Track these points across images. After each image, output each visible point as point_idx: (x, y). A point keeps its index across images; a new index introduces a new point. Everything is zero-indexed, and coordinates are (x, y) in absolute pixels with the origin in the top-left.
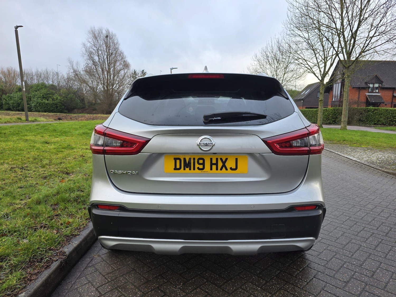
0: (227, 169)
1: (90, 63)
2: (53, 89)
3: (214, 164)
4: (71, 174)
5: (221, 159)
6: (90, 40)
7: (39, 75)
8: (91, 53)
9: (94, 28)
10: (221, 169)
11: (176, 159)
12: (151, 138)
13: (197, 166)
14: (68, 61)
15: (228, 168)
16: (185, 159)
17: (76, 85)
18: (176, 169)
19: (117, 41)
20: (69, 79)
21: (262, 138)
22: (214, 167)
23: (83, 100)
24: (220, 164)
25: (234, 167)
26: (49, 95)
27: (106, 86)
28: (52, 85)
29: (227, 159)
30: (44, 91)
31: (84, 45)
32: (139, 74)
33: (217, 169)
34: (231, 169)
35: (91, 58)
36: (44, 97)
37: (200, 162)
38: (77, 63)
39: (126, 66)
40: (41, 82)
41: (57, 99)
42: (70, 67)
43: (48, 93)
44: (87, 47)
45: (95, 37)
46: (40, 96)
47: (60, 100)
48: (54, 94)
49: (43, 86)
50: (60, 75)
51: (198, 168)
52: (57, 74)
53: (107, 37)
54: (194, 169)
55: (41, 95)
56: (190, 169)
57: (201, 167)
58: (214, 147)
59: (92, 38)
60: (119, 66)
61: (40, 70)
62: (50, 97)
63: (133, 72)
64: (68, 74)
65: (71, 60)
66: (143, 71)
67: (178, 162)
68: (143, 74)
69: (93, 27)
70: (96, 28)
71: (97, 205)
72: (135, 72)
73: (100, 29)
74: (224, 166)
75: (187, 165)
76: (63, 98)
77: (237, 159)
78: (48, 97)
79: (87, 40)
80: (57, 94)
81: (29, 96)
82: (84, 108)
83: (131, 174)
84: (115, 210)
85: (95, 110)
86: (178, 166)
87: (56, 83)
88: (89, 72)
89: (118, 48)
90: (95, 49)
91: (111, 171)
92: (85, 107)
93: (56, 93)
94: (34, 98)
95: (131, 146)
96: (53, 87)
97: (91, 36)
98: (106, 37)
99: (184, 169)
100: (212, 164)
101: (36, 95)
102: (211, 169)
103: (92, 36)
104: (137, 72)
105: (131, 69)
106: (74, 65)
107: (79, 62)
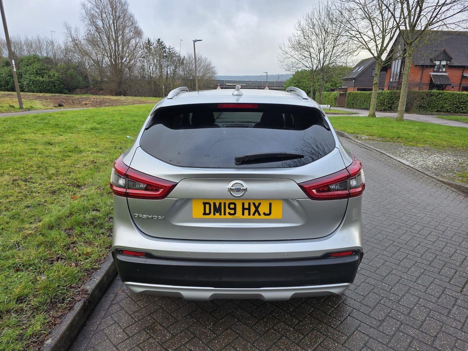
0: (259, 214)
1: (92, 29)
2: (48, 62)
3: (246, 209)
4: (83, 187)
5: (254, 204)
7: (29, 45)
8: (93, 16)
10: (254, 214)
11: (205, 204)
12: (177, 182)
13: (228, 210)
14: (64, 26)
15: (261, 213)
16: (215, 204)
17: (76, 58)
18: (205, 214)
20: (67, 50)
21: (298, 182)
22: (246, 212)
23: (86, 77)
24: (253, 209)
25: (268, 212)
26: (44, 71)
27: (113, 60)
28: (47, 58)
29: (260, 204)
30: (37, 65)
31: (84, 5)
32: (154, 44)
33: (249, 214)
34: (265, 214)
35: (94, 23)
36: (37, 74)
37: (231, 207)
38: (76, 30)
39: (138, 33)
40: (32, 53)
41: (54, 76)
42: (68, 35)
43: (42, 68)
44: (87, 8)
46: (33, 71)
47: (58, 77)
48: (50, 70)
49: (36, 60)
50: (56, 45)
51: (230, 214)
52: (52, 43)
54: (225, 214)
55: (35, 70)
56: (220, 214)
57: (232, 212)
58: (246, 193)
60: (128, 33)
61: (30, 38)
62: (45, 73)
63: (147, 42)
64: (66, 44)
65: (68, 26)
66: (159, 40)
67: (207, 206)
68: (159, 44)
71: (121, 251)
72: (149, 41)
74: (257, 211)
75: (217, 210)
76: (61, 75)
77: (270, 204)
78: (43, 73)
80: (54, 69)
81: (19, 72)
82: (88, 87)
83: (157, 218)
84: (141, 257)
85: (102, 89)
86: (207, 212)
87: (51, 55)
88: (92, 41)
89: (126, 10)
90: (98, 11)
91: (135, 215)
92: (89, 86)
93: (52, 68)
94: (26, 74)
95: (157, 190)
96: (48, 60)
99: (214, 214)
100: (244, 209)
101: (28, 71)
102: (243, 214)
104: (151, 41)
105: (144, 39)
106: (73, 32)
107: (78, 28)
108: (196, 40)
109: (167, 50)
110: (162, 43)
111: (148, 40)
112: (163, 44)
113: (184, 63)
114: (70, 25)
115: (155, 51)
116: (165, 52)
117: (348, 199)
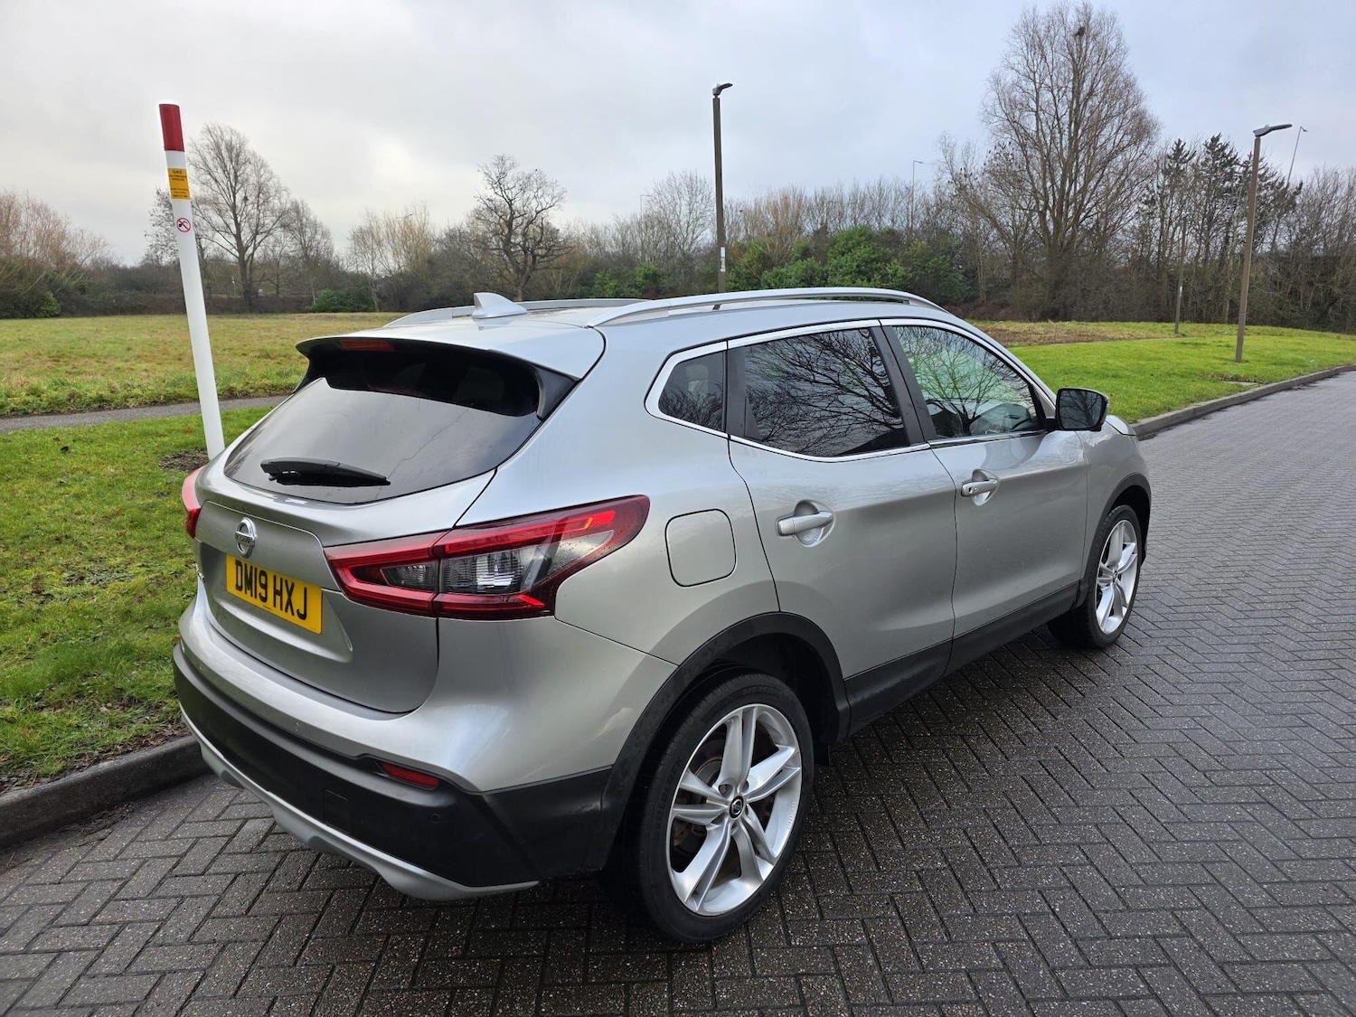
1: (1008, 138)
2: (890, 242)
6: (1014, 60)
7: (858, 202)
8: (1014, 105)
9: (1034, 10)
14: (939, 145)
17: (961, 225)
19: (1120, 39)
20: (941, 206)
23: (971, 275)
26: (875, 265)
27: (1052, 216)
28: (891, 232)
30: (862, 252)
31: (997, 82)
32: (1193, 155)
35: (1015, 125)
36: (860, 272)
38: (967, 150)
39: (1142, 130)
40: (861, 222)
41: (894, 275)
42: (945, 166)
43: (873, 256)
44: (1004, 86)
45: (1036, 45)
46: (851, 267)
47: (903, 276)
48: (888, 261)
49: (863, 238)
50: (917, 195)
52: (910, 191)
53: (1081, 32)
55: (855, 264)
59: (1025, 48)
60: (1110, 135)
61: (862, 187)
62: (876, 269)
63: (1170, 152)
64: (939, 193)
65: (947, 142)
66: (1215, 140)
68: (1214, 153)
69: (1031, 11)
70: (1042, 11)
72: (1179, 150)
73: (1057, 10)
76: (911, 271)
78: (871, 270)
79: (1006, 63)
80: (898, 259)
81: (823, 272)
82: (973, 299)
85: (1004, 305)
87: (900, 226)
88: (1003, 175)
89: (1115, 70)
90: (1029, 87)
92: (978, 297)
93: (895, 255)
94: (835, 275)
96: (892, 237)
97: (1020, 43)
98: (1075, 36)
101: (841, 267)
103: (1024, 44)
104: (1186, 148)
105: (1162, 143)
106: (958, 157)
107: (972, 145)
108: (1266, 127)
109: (1239, 169)
110: (1223, 148)
111: (1178, 145)
112: (1227, 151)
113: (1298, 202)
114: (954, 140)
115: (1198, 177)
116: (1230, 177)
117: (437, 621)
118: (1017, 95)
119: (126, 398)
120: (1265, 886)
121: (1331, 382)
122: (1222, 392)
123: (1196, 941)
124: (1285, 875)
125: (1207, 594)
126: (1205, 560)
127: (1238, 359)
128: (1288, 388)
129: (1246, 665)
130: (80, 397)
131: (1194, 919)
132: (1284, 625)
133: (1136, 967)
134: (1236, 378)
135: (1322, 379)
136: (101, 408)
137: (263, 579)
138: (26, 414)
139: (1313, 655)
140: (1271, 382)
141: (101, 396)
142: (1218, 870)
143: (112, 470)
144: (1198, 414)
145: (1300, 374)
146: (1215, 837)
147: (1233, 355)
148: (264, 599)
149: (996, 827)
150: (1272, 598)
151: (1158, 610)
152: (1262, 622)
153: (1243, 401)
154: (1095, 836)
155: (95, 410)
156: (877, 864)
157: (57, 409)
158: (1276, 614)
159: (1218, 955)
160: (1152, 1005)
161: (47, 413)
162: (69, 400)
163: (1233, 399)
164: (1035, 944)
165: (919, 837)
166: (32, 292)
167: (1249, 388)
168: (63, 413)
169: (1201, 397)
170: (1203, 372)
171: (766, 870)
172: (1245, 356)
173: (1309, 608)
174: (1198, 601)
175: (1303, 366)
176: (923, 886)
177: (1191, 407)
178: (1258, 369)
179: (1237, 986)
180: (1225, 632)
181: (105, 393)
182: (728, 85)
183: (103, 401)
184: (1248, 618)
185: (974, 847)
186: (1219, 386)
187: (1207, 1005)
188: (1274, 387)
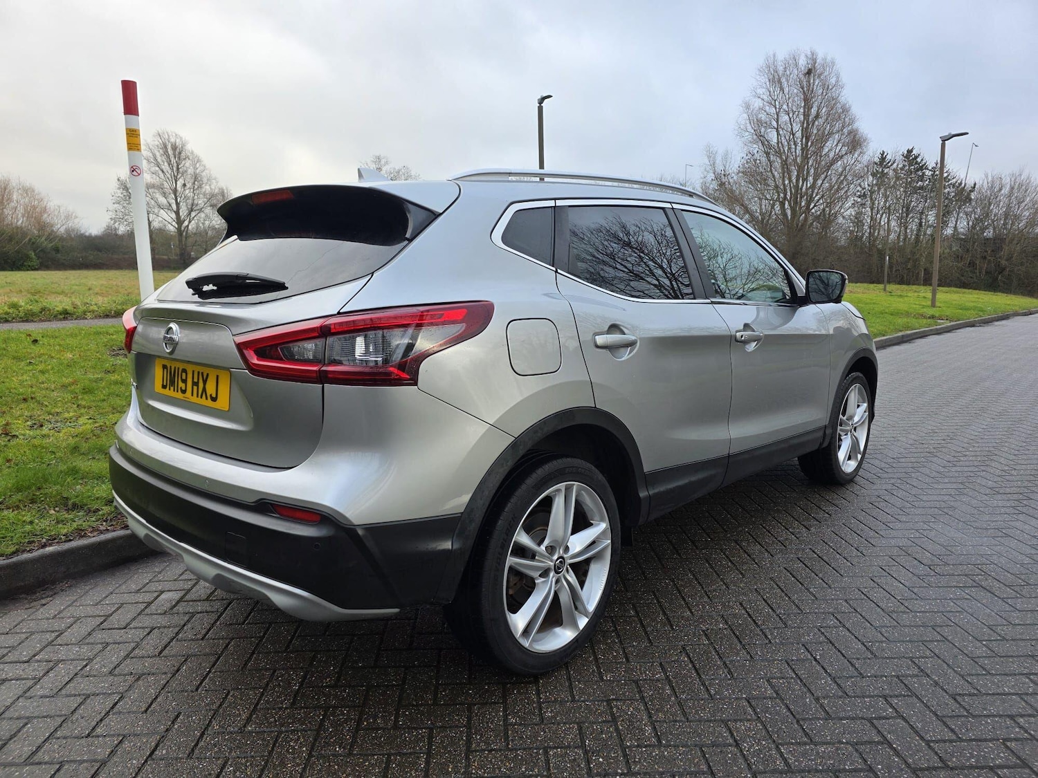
1: (756, 148)
6: (760, 91)
8: (760, 124)
9: (774, 56)
14: (705, 153)
19: (838, 77)
31: (748, 106)
32: (894, 162)
35: (761, 138)
38: (726, 157)
39: (855, 143)
42: (709, 168)
44: (753, 110)
45: (776, 80)
53: (809, 72)
59: (768, 83)
60: (831, 147)
63: (877, 160)
64: (703, 185)
65: (710, 150)
66: (910, 151)
68: (909, 161)
69: (772, 56)
70: (781, 56)
72: (883, 158)
73: (792, 56)
79: (754, 93)
88: (753, 174)
90: (772, 111)
97: (764, 79)
98: (805, 75)
103: (767, 80)
104: (889, 157)
105: (872, 152)
106: (719, 161)
107: (729, 153)
108: (950, 134)
109: (928, 173)
110: (916, 157)
111: (882, 155)
112: (919, 160)
113: (973, 198)
114: (715, 149)
115: (898, 178)
116: (922, 178)
117: (323, 387)
118: (763, 116)
119: (85, 313)
120: (984, 643)
121: (1004, 322)
122: (921, 325)
123: (931, 679)
124: (1000, 635)
125: (922, 450)
126: (918, 428)
127: (933, 305)
128: (972, 325)
129: (957, 497)
130: (49, 310)
131: (928, 665)
132: (983, 471)
133: (885, 697)
134: (933, 317)
135: (997, 321)
136: (65, 319)
137: (184, 374)
138: (7, 321)
139: (1008, 490)
140: (959, 320)
141: (66, 310)
142: (946, 631)
143: (71, 356)
144: (905, 339)
145: (981, 316)
146: (941, 609)
147: (929, 303)
148: (184, 392)
149: (766, 601)
150: (973, 454)
151: (885, 460)
152: (966, 469)
153: (939, 332)
154: (845, 607)
155: (61, 320)
156: (672, 626)
157: (31, 318)
158: (976, 463)
159: (951, 690)
160: (899, 723)
161: (23, 321)
162: (41, 312)
163: (931, 330)
164: (801, 681)
165: (704, 607)
166: (18, 252)
167: (943, 324)
168: (35, 322)
169: (908, 328)
170: (907, 312)
171: (583, 622)
172: (938, 304)
173: (1002, 460)
174: (916, 455)
175: (982, 311)
176: (709, 639)
177: (900, 334)
178: (948, 312)
179: (968, 711)
180: (937, 475)
181: (69, 308)
182: (549, 97)
183: (67, 313)
184: (955, 466)
185: (749, 614)
186: (920, 321)
187: (945, 723)
188: (960, 324)
